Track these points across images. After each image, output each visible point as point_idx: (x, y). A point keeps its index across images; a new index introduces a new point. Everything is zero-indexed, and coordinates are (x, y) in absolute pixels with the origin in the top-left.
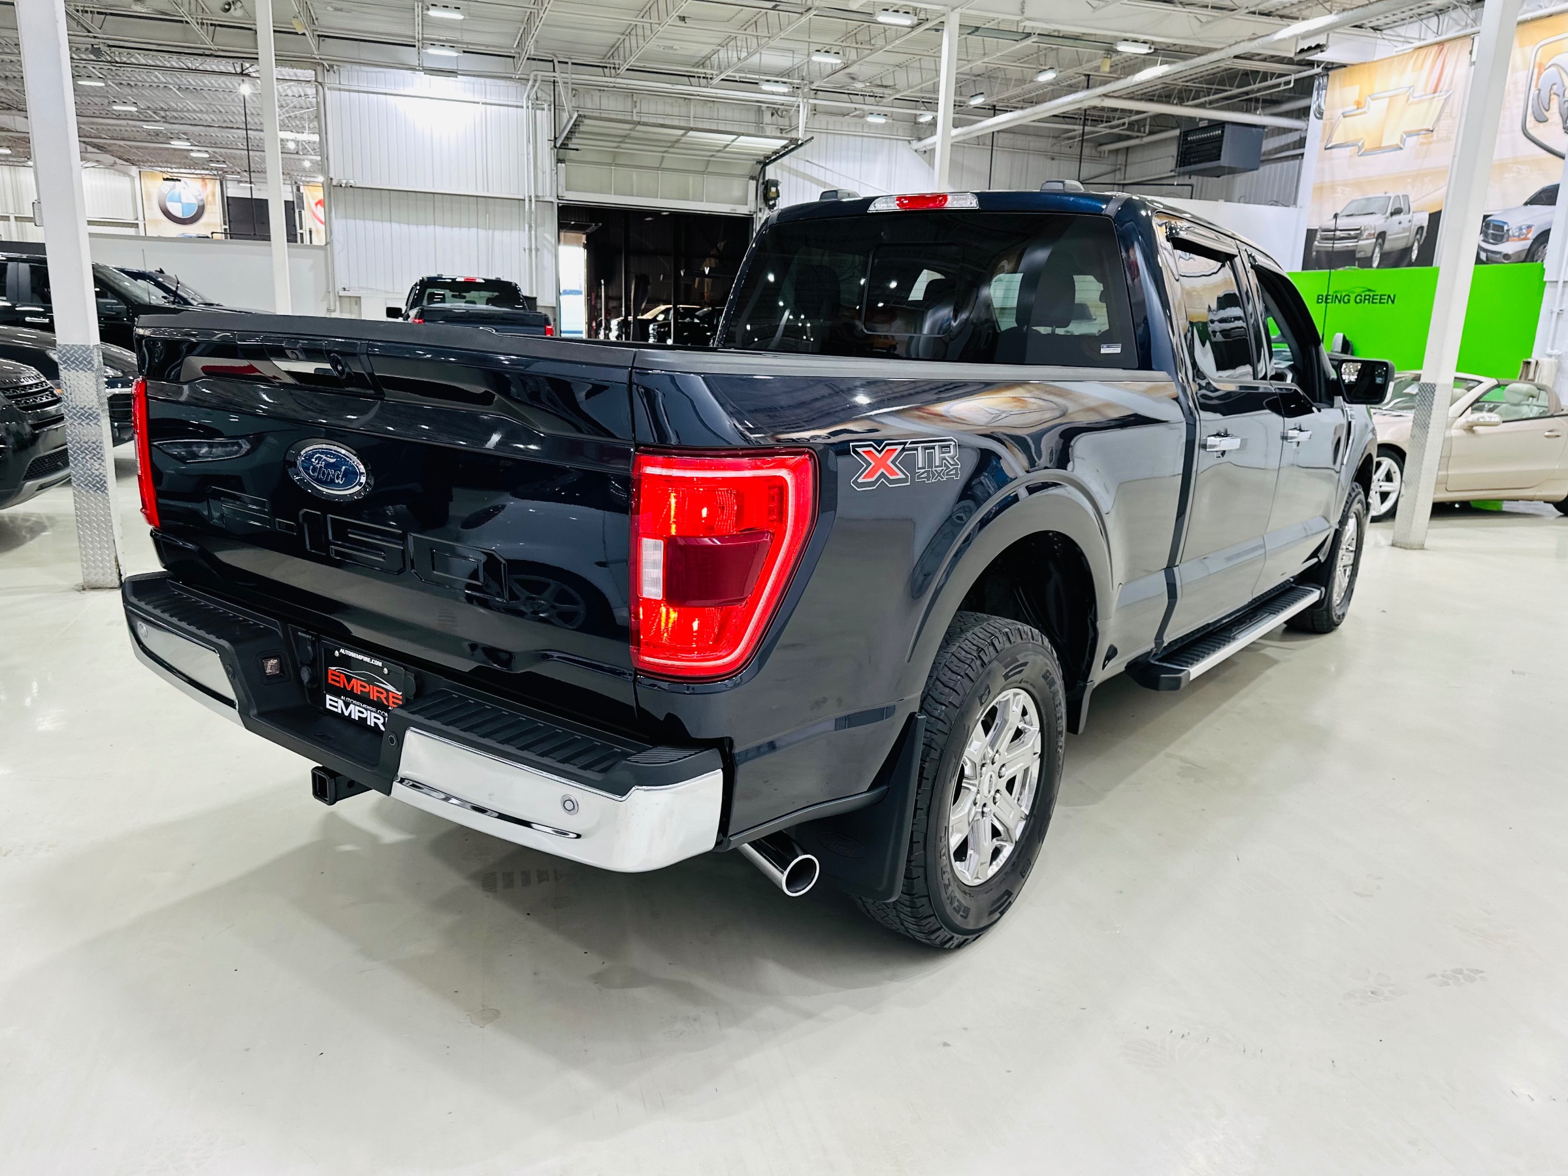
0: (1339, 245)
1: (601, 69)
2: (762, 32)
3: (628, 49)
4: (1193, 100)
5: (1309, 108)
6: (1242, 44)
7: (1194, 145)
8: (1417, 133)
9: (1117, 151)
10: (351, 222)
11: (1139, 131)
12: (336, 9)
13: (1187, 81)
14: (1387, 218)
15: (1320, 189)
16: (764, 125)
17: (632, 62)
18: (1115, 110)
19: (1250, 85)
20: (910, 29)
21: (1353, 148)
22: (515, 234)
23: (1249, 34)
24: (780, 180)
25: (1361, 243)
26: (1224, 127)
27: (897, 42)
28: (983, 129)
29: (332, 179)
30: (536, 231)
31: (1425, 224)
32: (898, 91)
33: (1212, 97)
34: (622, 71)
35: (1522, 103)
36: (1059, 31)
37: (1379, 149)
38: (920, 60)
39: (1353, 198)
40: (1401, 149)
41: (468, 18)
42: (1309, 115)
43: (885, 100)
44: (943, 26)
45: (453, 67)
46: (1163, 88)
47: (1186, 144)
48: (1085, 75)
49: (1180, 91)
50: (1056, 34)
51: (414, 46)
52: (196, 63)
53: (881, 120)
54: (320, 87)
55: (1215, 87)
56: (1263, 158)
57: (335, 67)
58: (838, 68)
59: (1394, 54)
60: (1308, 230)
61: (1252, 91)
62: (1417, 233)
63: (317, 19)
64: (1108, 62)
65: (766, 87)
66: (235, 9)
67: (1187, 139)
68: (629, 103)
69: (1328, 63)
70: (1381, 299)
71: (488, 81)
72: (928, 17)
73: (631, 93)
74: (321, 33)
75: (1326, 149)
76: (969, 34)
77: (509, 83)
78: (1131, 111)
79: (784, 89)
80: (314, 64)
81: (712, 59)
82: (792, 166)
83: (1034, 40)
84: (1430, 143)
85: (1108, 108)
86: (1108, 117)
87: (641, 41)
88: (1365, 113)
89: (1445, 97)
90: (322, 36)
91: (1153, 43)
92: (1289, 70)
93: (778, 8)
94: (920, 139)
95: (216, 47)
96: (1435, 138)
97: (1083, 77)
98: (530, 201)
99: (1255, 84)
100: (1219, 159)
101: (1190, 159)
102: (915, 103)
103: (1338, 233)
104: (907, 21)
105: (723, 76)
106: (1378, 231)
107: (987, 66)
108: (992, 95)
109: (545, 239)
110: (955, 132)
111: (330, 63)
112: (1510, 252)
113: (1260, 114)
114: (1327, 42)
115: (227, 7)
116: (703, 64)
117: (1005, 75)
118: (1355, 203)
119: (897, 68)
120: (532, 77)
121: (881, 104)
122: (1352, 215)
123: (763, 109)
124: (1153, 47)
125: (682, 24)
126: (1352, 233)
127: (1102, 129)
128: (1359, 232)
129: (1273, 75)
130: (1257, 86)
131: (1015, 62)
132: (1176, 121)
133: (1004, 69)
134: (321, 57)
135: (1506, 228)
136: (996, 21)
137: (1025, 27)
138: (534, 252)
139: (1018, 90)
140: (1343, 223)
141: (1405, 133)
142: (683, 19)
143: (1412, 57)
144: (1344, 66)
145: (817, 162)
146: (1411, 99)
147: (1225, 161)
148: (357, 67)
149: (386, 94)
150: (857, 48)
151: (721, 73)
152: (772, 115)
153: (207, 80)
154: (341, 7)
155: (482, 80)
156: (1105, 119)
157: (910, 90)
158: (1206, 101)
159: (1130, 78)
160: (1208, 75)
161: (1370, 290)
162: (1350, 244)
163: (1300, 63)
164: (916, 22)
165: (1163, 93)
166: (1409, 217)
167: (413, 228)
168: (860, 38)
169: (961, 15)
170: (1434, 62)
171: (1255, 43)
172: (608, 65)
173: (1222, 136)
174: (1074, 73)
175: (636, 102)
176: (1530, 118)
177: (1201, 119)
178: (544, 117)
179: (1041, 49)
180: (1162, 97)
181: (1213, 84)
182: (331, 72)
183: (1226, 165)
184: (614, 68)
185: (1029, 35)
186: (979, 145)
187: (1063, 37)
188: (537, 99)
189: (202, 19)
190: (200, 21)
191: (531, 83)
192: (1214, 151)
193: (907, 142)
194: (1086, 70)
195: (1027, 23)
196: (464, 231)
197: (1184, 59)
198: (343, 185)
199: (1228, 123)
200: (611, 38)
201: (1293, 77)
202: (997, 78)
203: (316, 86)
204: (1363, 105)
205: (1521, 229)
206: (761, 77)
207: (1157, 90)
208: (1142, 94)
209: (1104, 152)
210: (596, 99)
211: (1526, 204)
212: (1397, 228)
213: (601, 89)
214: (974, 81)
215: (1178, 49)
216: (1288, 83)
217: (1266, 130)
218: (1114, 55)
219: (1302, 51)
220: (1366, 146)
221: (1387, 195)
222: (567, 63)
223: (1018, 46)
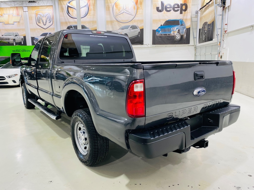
8: (16, 22)
14: (14, 37)
21: (2, 23)
25: (10, 41)
35: (35, 20)
37: (8, 24)
39: (6, 32)
40: (14, 24)
59: (7, 7)
62: (22, 40)
70: (27, 51)
84: (19, 24)
88: (3, 17)
89: (20, 16)
103: (4, 39)
122: (6, 36)
126: (7, 39)
135: (38, 39)
141: (14, 22)
146: (13, 16)
166: (19, 36)
170: (16, 10)
204: (2, 15)
211: (41, 36)
212: (17, 38)
220: (6, 23)
221: (13, 32)
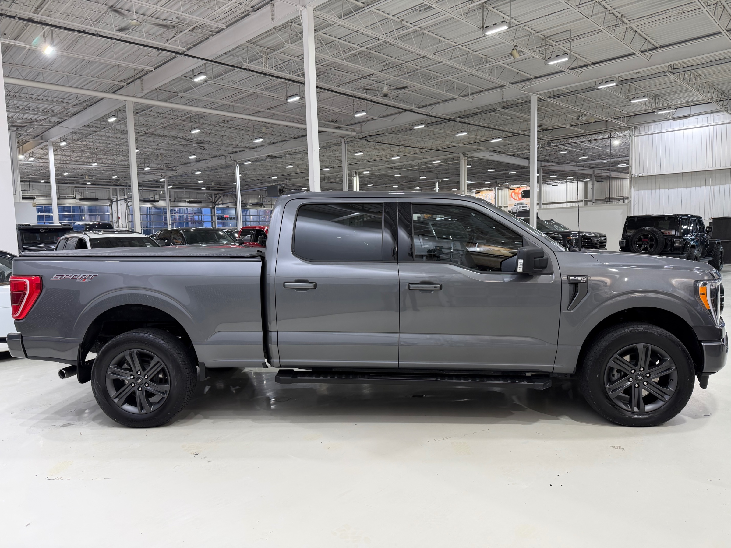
10: (641, 192)
29: (632, 175)
57: (638, 127)
66: (583, 117)
80: (629, 128)
90: (631, 116)
111: (634, 126)
115: (578, 118)
148: (648, 124)
149: (661, 133)
167: (671, 190)
182: (637, 129)
198: (636, 176)
203: (630, 137)
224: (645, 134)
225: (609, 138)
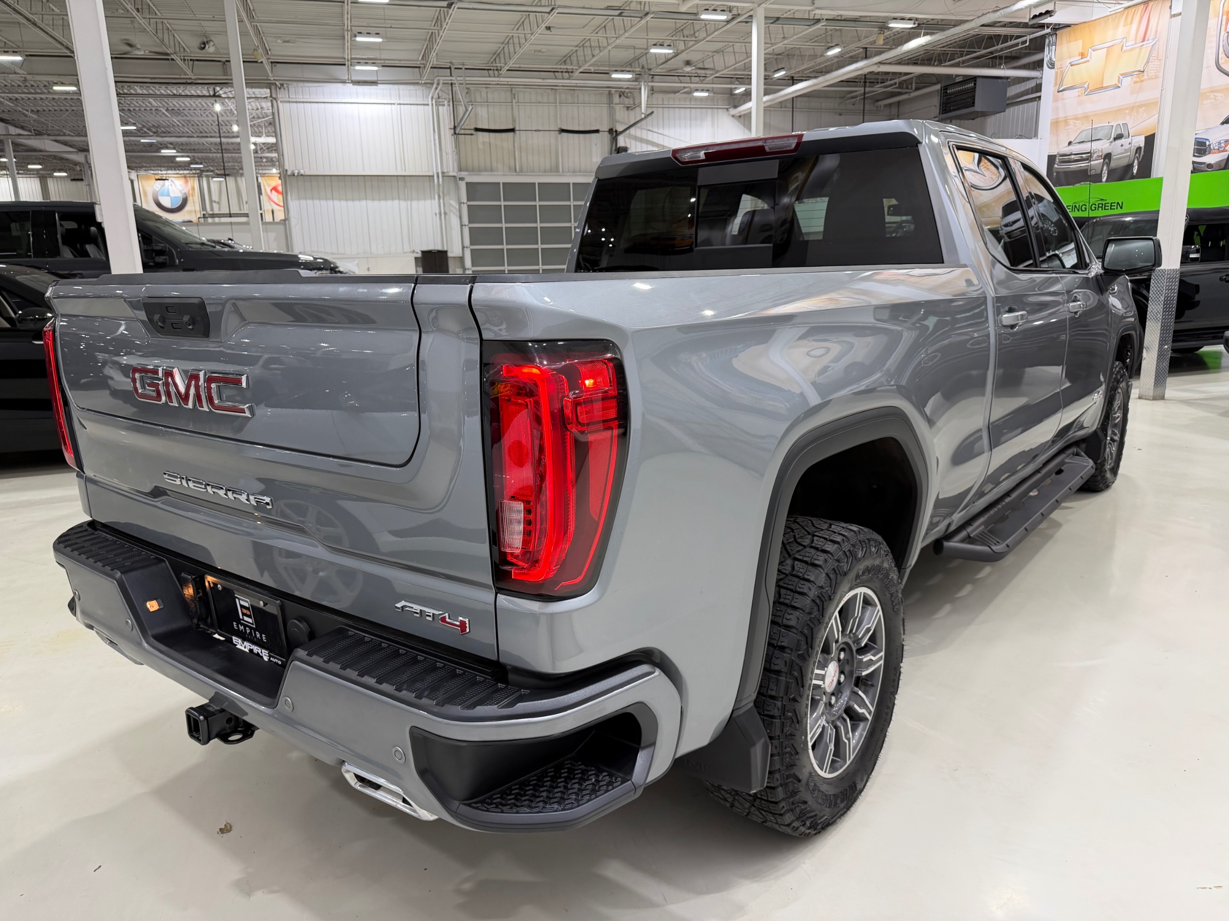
0: (1074, 166)
1: (486, 71)
2: (610, 33)
3: (507, 56)
4: (949, 61)
5: (1042, 60)
6: (988, 15)
7: (952, 96)
8: (1130, 74)
9: (890, 105)
10: (303, 202)
11: (907, 88)
12: (284, 42)
13: (944, 47)
14: (1111, 142)
15: (1055, 124)
16: (614, 105)
17: (511, 64)
18: (888, 73)
19: (995, 46)
20: (725, 23)
21: (1080, 89)
22: (428, 202)
23: (993, 7)
24: (629, 146)
25: (1092, 163)
26: (975, 81)
27: (716, 33)
28: (786, 95)
29: (286, 170)
30: (444, 200)
31: (1142, 145)
32: (718, 72)
33: (964, 58)
34: (503, 72)
35: (1215, 45)
36: (841, 16)
37: (1100, 89)
38: (733, 45)
39: (1084, 128)
40: (1119, 87)
41: (385, 40)
42: (1043, 66)
43: (707, 79)
44: (752, 19)
45: (374, 78)
46: (925, 53)
47: (946, 96)
48: (863, 48)
49: (939, 55)
50: (839, 18)
51: (344, 65)
52: (180, 90)
53: (705, 94)
54: (274, 102)
55: (966, 50)
56: (1008, 102)
57: (285, 85)
58: (670, 57)
59: (1108, 13)
60: (1049, 156)
61: (997, 51)
62: (1136, 153)
63: (270, 50)
64: (882, 37)
65: (614, 76)
66: (209, 47)
67: (946, 92)
68: (509, 94)
69: (1056, 24)
70: (1111, 206)
71: (401, 87)
72: (739, 12)
73: (512, 87)
74: (273, 61)
75: (1058, 92)
76: (772, 23)
77: (417, 87)
78: (900, 74)
79: (629, 76)
80: (270, 85)
81: (572, 57)
82: (637, 135)
83: (823, 24)
84: (1142, 81)
85: (882, 72)
86: (882, 79)
87: (517, 48)
88: (1088, 61)
89: (1151, 44)
90: (274, 62)
91: (917, 19)
92: (1025, 32)
93: (623, 14)
94: (735, 107)
95: (195, 77)
96: (1146, 77)
97: (861, 50)
98: (438, 176)
99: (998, 45)
100: (974, 106)
101: (950, 107)
102: (729, 79)
103: (1073, 157)
104: (723, 17)
105: (581, 70)
106: (1105, 152)
107: (786, 47)
108: (791, 69)
109: (451, 205)
110: (766, 98)
111: (281, 82)
112: (1212, 162)
113: (1003, 68)
114: (1055, 8)
115: (203, 46)
116: (565, 61)
117: (800, 52)
118: (1085, 132)
119: (715, 53)
120: (436, 81)
121: (705, 82)
122: (1083, 142)
123: (613, 92)
124: (917, 22)
125: (548, 32)
126: (1084, 156)
127: (878, 89)
128: (1089, 154)
129: (1012, 37)
130: (1000, 46)
131: (807, 42)
132: (938, 78)
133: (799, 48)
134: (275, 78)
135: (1208, 143)
136: (792, 11)
137: (815, 14)
138: (443, 216)
139: (811, 64)
140: (1076, 148)
141: (1121, 74)
142: (548, 28)
143: (1123, 14)
144: (1068, 26)
145: (656, 130)
146: (1125, 48)
147: (978, 107)
148: (301, 84)
149: (324, 103)
150: (684, 41)
151: (580, 67)
152: (620, 96)
153: (187, 102)
154: (287, 39)
155: (396, 87)
156: (880, 81)
157: (727, 70)
158: (960, 62)
159: (899, 48)
160: (960, 41)
161: (1102, 200)
162: (1083, 165)
163: (1033, 26)
164: (730, 17)
165: (925, 57)
166: (1130, 140)
167: (350, 203)
168: (686, 32)
169: (765, 9)
170: (1141, 18)
171: (998, 13)
172: (492, 68)
173: (974, 88)
174: (855, 47)
175: (515, 95)
176: (1222, 55)
177: (957, 76)
178: (445, 111)
179: (828, 30)
180: (924, 60)
181: (965, 48)
182: (282, 89)
183: (980, 110)
184: (497, 70)
185: (818, 21)
186: (781, 108)
187: (845, 20)
188: (439, 98)
189: (184, 56)
190: (182, 58)
191: (435, 86)
192: (969, 100)
193: (725, 110)
194: (864, 45)
195: (818, 12)
196: (389, 203)
197: (943, 30)
198: (296, 174)
199: (979, 77)
200: (493, 47)
201: (1028, 38)
202: (794, 55)
203: (272, 101)
204: (1086, 56)
205: (1220, 143)
206: (611, 69)
207: (920, 55)
208: (908, 59)
209: (881, 107)
210: (484, 95)
211: (1223, 123)
212: (1120, 150)
213: (487, 85)
214: (776, 59)
215: (936, 23)
216: (1025, 42)
217: (1009, 80)
218: (886, 31)
219: (1035, 17)
220: (1091, 88)
221: (1110, 124)
222: (461, 69)
223: (810, 30)
224: (298, 100)
225: (210, 96)
